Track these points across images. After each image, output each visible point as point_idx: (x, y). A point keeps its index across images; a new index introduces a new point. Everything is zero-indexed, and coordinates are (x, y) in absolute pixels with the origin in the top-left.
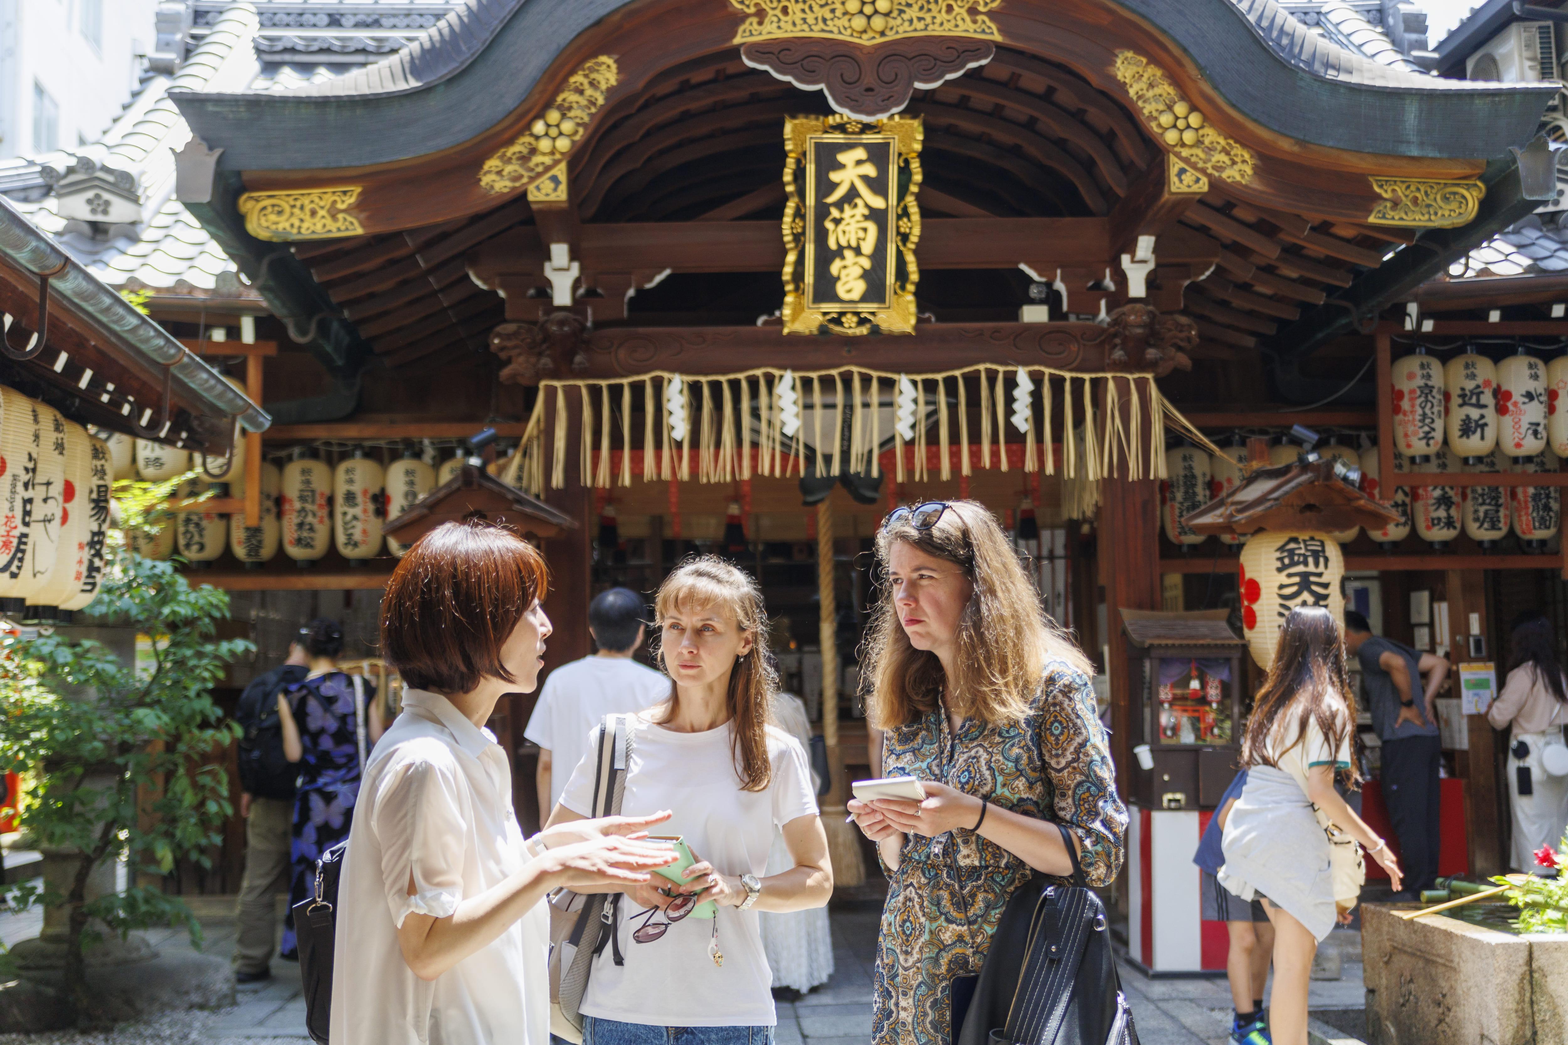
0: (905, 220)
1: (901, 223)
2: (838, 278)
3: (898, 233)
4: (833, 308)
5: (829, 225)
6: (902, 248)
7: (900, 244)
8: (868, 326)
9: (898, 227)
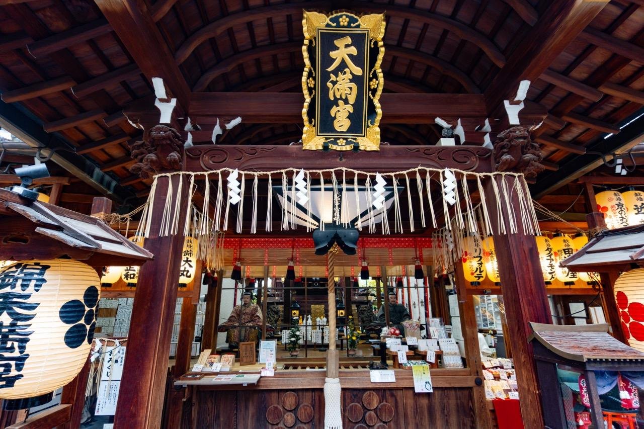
0: (374, 80)
1: (372, 83)
2: (335, 118)
3: (370, 89)
4: (332, 136)
5: (329, 85)
6: (372, 97)
7: (370, 95)
8: (352, 145)
9: (370, 86)
